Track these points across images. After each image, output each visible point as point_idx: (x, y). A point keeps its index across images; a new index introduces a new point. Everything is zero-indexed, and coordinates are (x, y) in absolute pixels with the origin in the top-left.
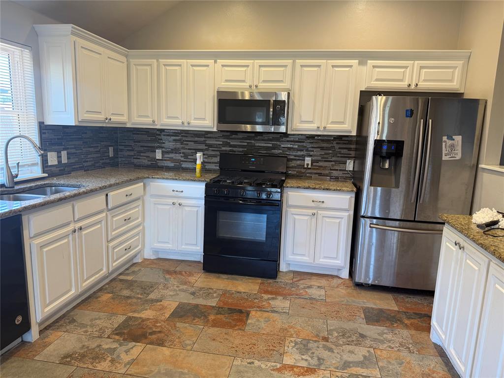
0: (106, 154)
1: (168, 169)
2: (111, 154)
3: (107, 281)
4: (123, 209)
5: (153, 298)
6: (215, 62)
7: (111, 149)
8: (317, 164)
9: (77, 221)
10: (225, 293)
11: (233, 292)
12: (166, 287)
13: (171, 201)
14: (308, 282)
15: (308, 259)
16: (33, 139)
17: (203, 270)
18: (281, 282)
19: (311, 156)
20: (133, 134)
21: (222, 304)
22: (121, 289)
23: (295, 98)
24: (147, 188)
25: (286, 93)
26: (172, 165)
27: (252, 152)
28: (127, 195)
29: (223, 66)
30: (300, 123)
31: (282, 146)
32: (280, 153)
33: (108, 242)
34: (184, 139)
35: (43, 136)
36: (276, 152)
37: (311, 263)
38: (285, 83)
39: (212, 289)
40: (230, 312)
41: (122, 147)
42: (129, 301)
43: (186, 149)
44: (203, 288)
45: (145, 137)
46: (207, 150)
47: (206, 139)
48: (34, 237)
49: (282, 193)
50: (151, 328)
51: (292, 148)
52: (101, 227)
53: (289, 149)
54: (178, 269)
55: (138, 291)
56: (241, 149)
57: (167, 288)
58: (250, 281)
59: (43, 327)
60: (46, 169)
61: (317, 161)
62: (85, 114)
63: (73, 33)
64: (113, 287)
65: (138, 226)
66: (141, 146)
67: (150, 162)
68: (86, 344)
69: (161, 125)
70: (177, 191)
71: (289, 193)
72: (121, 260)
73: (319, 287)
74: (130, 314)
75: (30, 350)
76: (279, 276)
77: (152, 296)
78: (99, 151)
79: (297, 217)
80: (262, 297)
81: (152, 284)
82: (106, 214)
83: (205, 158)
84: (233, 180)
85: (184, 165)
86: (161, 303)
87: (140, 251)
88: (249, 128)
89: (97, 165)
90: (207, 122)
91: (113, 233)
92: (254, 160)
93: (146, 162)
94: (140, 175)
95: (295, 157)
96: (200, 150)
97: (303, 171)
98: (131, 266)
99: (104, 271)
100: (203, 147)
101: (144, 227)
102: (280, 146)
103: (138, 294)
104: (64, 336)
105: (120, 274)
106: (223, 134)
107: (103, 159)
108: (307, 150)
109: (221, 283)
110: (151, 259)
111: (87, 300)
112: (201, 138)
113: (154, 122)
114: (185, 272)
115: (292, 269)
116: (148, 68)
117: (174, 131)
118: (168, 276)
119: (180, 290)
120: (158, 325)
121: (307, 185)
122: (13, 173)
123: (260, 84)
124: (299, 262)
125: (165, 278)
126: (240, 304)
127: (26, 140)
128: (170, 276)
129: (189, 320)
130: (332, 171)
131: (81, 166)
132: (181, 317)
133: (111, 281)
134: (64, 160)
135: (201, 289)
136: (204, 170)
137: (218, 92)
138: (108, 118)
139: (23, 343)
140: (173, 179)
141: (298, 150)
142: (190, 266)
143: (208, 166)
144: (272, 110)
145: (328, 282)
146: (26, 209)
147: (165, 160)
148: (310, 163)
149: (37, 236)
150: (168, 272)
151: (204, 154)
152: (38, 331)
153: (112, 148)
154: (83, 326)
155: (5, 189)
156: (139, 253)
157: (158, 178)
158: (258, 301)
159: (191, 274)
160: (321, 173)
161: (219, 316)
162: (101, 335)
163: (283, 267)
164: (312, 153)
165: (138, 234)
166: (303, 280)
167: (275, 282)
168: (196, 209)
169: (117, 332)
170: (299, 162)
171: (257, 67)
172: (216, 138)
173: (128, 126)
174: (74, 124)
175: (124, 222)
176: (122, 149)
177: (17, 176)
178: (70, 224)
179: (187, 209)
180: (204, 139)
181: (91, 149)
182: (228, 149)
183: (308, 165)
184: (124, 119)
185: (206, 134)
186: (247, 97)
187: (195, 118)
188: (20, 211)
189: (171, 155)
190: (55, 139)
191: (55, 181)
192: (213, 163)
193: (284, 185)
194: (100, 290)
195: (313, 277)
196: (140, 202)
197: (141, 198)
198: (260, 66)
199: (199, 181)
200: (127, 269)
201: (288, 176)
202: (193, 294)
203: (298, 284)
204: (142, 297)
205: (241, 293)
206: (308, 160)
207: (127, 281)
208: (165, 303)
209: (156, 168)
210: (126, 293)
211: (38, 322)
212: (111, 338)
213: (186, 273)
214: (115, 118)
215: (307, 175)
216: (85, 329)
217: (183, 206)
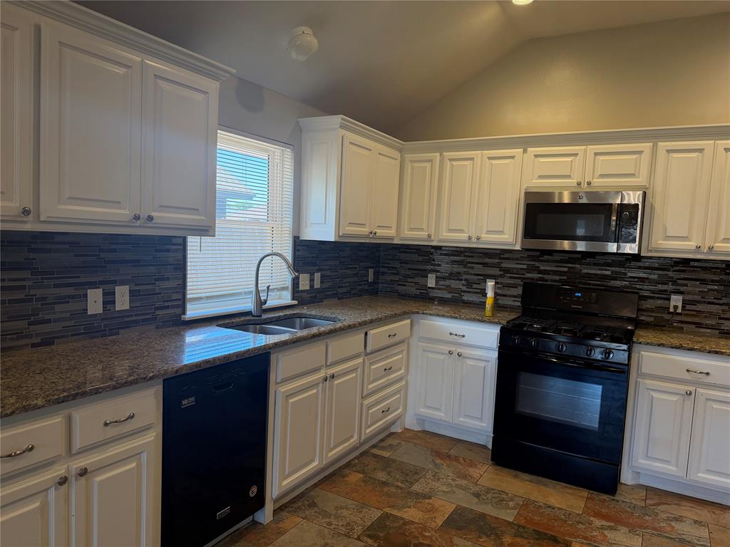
0: (365, 278)
1: (443, 301)
2: (371, 279)
3: (356, 453)
4: (383, 354)
5: (418, 490)
6: (525, 151)
7: (371, 272)
8: (693, 307)
9: (329, 366)
10: (527, 504)
11: (542, 504)
12: (436, 477)
13: (446, 348)
14: (675, 510)
15: (675, 469)
16: (288, 258)
17: (492, 460)
18: (623, 501)
19: (682, 293)
20: (400, 252)
21: (523, 522)
22: (375, 469)
23: (657, 201)
24: (415, 328)
25: (640, 193)
26: (449, 296)
27: (575, 283)
28: (390, 336)
29: (536, 156)
30: (664, 240)
31: (629, 274)
32: (626, 287)
33: (362, 398)
34: (469, 260)
35: (297, 253)
36: (618, 283)
37: (683, 477)
38: (638, 178)
39: (507, 494)
40: (536, 537)
41: (385, 270)
42: (386, 489)
43: (471, 274)
44: (492, 489)
45: (415, 257)
46: (501, 276)
47: (502, 261)
48: (280, 383)
49: (630, 350)
50: (416, 537)
51: (647, 279)
52: (356, 377)
53: (642, 280)
54: (453, 452)
55: (397, 476)
56: (557, 278)
57: (438, 480)
58: (570, 491)
59: (278, 505)
60: (296, 295)
61: (694, 302)
62: (348, 226)
63: (342, 127)
64: (363, 464)
65: (400, 379)
66: (409, 269)
67: (419, 291)
68: (329, 542)
69: (439, 241)
70: (456, 335)
71: (642, 353)
72: (377, 425)
73: (696, 522)
74: (387, 510)
75: (262, 535)
76: (620, 489)
77: (417, 488)
78: (357, 274)
79: (656, 395)
80: (591, 523)
81: (417, 469)
82: (364, 360)
83: (499, 288)
84: (543, 325)
85: (466, 297)
86: (431, 501)
87: (401, 416)
88: (566, 245)
89: (353, 292)
90: (507, 236)
91: (370, 386)
92: (580, 295)
93: (413, 290)
94: (406, 309)
95: (654, 293)
96: (491, 277)
97: (667, 317)
98: (387, 437)
99: (354, 440)
100: (496, 272)
101: (407, 382)
102: (625, 274)
103: (398, 481)
104: (302, 525)
105: (374, 446)
106: (528, 254)
107: (361, 285)
108: (674, 283)
109: (521, 487)
110: (414, 431)
111: (331, 477)
112: (496, 259)
113: (429, 236)
114: (464, 459)
115: (643, 481)
116: (428, 165)
117: (455, 249)
118: (438, 461)
119: (457, 486)
120: (427, 534)
121: (676, 342)
122: (262, 299)
123: (594, 180)
124: (656, 472)
125: (435, 463)
126: (554, 527)
127: (279, 258)
128: (442, 461)
129: (472, 537)
130: (722, 321)
131: (335, 292)
132: (459, 528)
133: (362, 454)
134: (317, 285)
135: (489, 490)
136: (497, 307)
137: (527, 194)
138: (373, 232)
139: (255, 523)
140: (452, 317)
141: (657, 283)
142: (470, 450)
143: (502, 301)
144: (614, 218)
145: (714, 516)
146: (276, 345)
147: (439, 289)
148: (680, 304)
149: (285, 381)
150: (438, 454)
151: (496, 283)
152: (272, 510)
153: (373, 270)
154: (326, 514)
155: (252, 318)
156: (398, 419)
157: (431, 315)
158: (583, 527)
159: (472, 464)
160: (700, 324)
161: (519, 540)
162: (349, 533)
163: (627, 477)
164: (682, 289)
165: (398, 392)
166: (665, 506)
167: (613, 500)
168: (482, 364)
169: (370, 533)
170: (659, 302)
171: (590, 156)
172: (517, 259)
173: (396, 242)
174: (333, 240)
175: (383, 373)
176: (384, 273)
177: (265, 302)
178: (320, 369)
179: (470, 362)
180: (499, 261)
181: (348, 272)
182: (536, 276)
183: (676, 307)
184: (391, 232)
185: (502, 254)
186: (566, 200)
187: (488, 231)
188: (270, 348)
189: (447, 282)
190: (309, 257)
191: (305, 311)
192: (509, 296)
193: (635, 339)
194: (348, 465)
195: (684, 503)
196: (404, 347)
197: (406, 341)
198: (596, 154)
199: (490, 322)
200: (382, 440)
201: (638, 324)
202: (477, 495)
203: (656, 511)
204: (403, 486)
205: (553, 509)
206: (676, 301)
207: (382, 458)
208: (436, 502)
209: (425, 299)
210: (382, 476)
211: (274, 497)
212: (360, 540)
213: (465, 461)
214: (380, 232)
215: (675, 324)
216: (327, 520)
217: (464, 357)
